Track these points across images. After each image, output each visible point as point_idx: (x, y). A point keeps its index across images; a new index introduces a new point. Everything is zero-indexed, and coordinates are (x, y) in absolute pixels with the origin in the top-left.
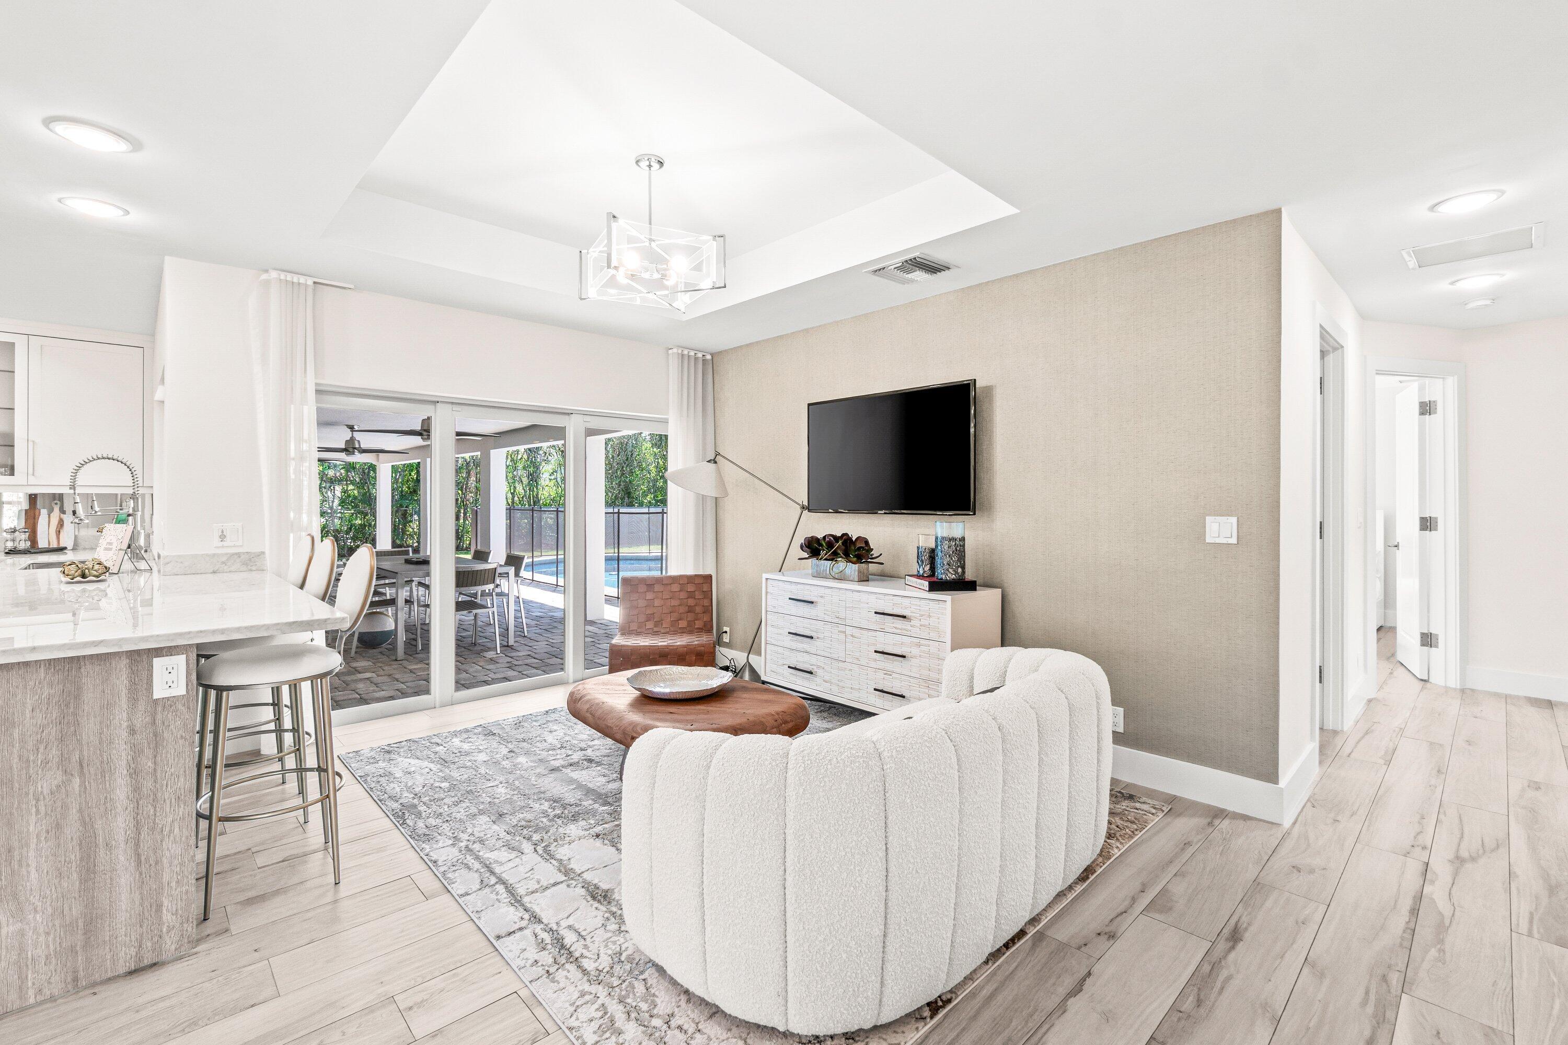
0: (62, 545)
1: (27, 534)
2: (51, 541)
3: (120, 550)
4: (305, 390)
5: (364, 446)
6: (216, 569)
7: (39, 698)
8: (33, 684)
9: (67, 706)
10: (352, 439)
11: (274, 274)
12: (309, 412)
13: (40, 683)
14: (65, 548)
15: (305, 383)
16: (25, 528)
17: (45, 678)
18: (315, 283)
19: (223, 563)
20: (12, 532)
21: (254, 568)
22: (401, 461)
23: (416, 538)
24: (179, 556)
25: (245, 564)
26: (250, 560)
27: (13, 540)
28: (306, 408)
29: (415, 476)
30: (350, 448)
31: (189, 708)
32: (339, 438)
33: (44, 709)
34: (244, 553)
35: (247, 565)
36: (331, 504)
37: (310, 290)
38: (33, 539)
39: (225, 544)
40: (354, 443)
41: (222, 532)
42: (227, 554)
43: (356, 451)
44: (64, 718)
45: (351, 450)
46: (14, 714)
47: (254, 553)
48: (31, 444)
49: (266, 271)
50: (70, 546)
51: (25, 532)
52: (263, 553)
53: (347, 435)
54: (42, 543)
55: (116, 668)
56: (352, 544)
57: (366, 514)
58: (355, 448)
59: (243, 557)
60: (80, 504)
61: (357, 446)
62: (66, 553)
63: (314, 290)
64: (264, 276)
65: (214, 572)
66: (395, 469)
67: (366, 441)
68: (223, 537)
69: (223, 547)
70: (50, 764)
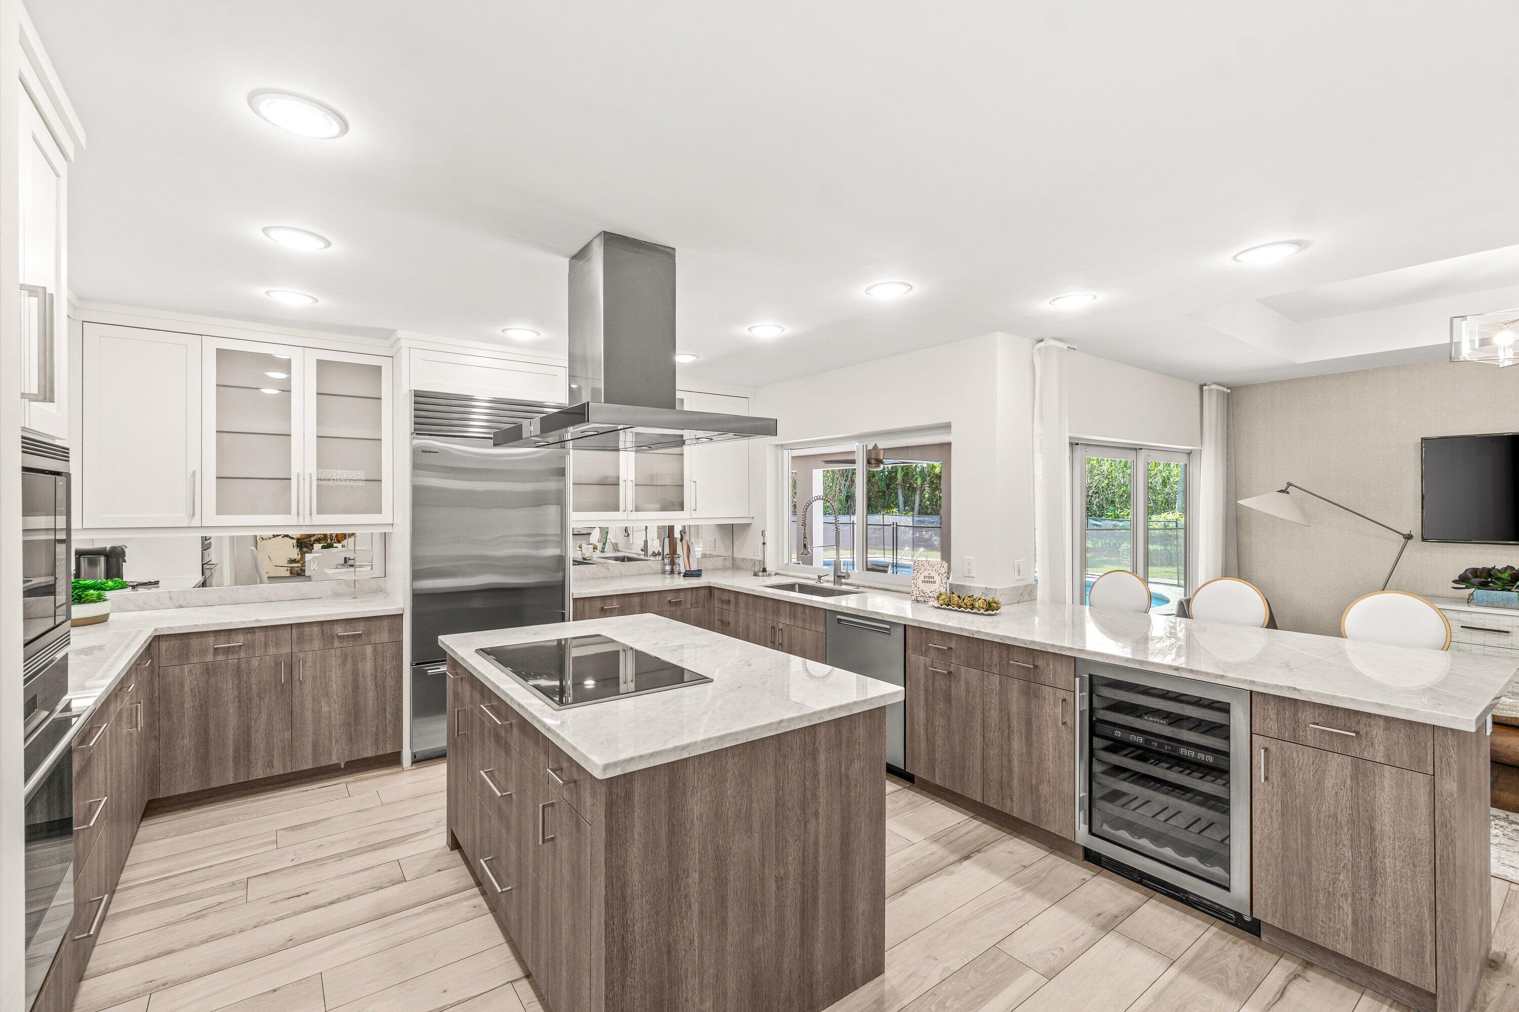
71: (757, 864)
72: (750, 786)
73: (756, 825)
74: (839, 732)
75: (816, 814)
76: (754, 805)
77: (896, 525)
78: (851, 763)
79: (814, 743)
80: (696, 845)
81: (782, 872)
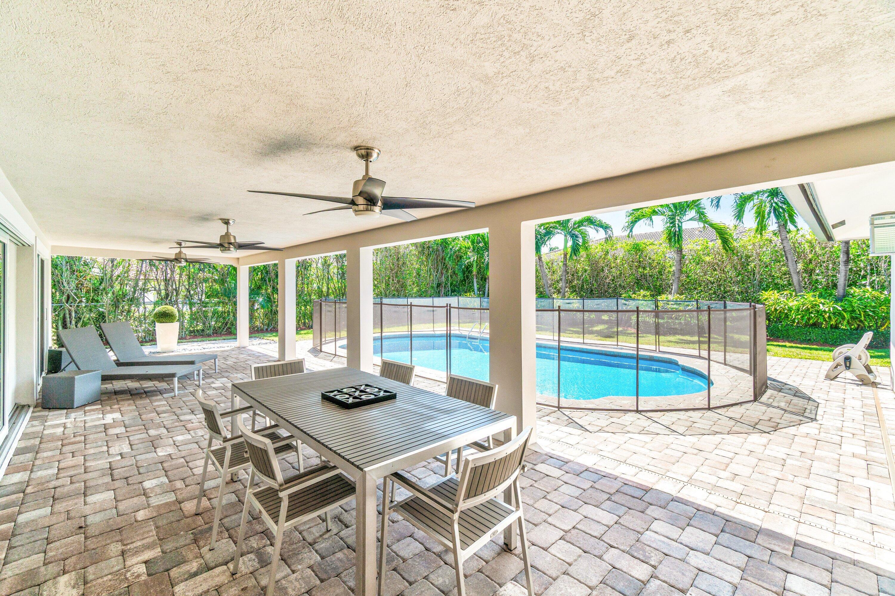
10: (229, 234)
30: (225, 243)
36: (200, 297)
40: (229, 238)
43: (231, 246)
45: (226, 245)
58: (230, 243)
77: (450, 306)
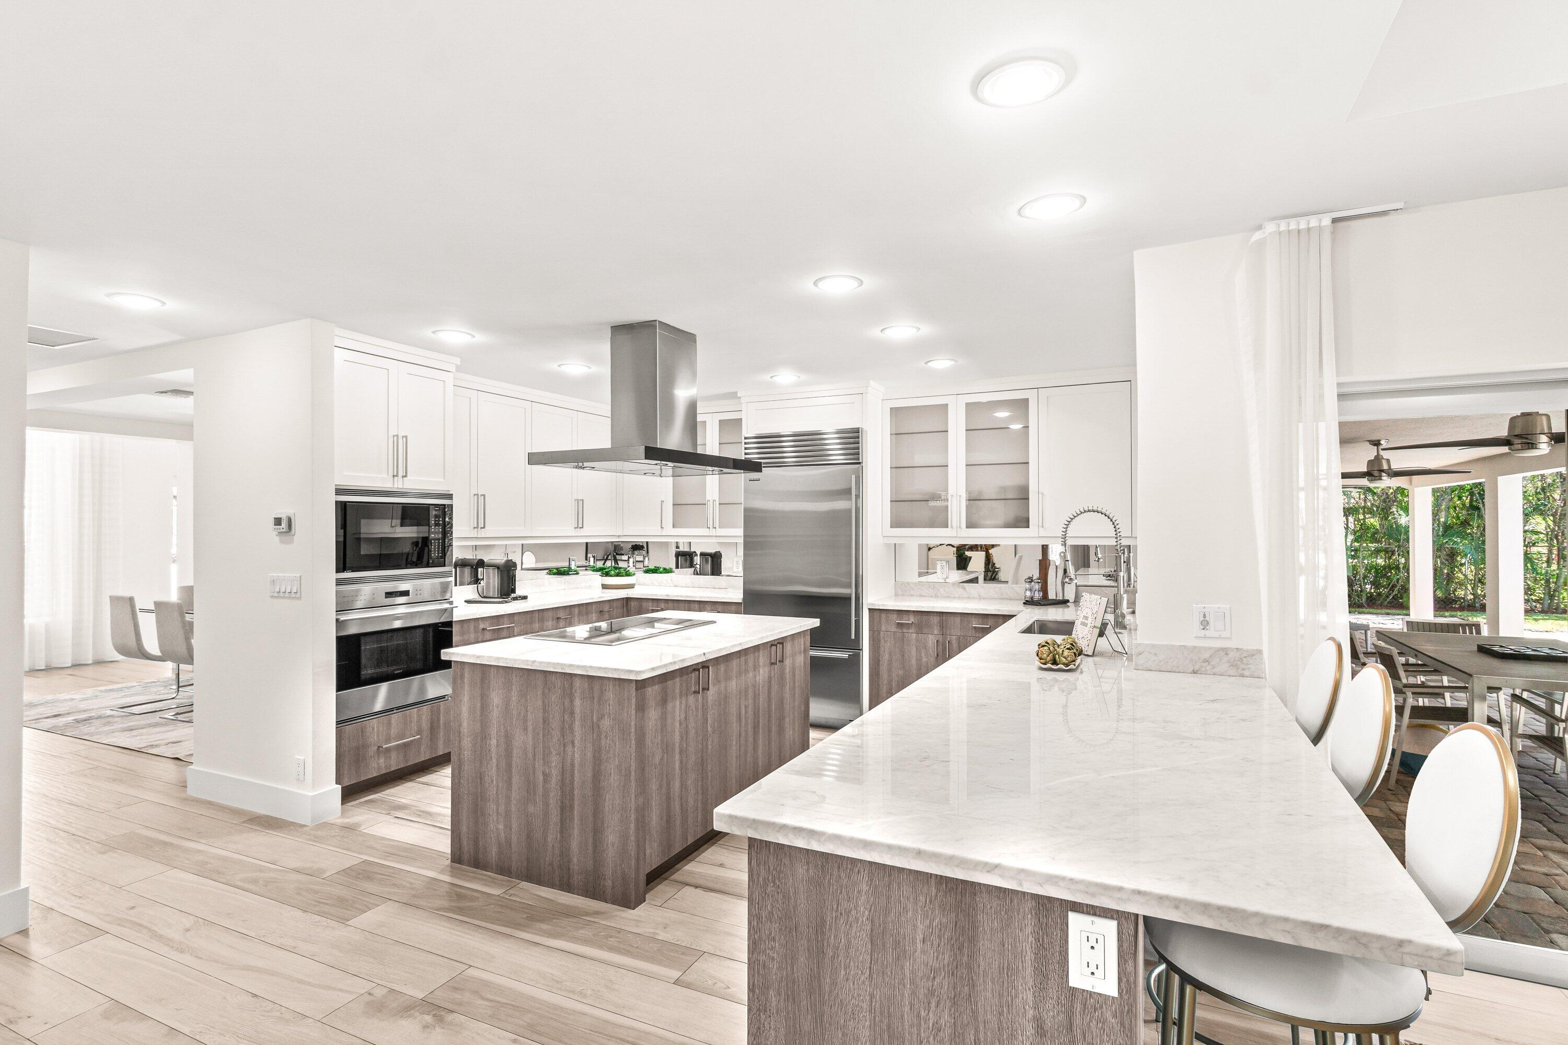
0: (1066, 598)
1: (1040, 584)
2: (1058, 592)
3: (1095, 627)
4: (1322, 396)
5: (1395, 466)
6: (1197, 668)
7: (930, 923)
8: (924, 900)
9: (960, 949)
10: (1378, 458)
11: (1270, 228)
12: (1329, 433)
13: (931, 901)
14: (1068, 601)
15: (1321, 386)
16: (1038, 579)
17: (936, 895)
18: (1335, 221)
19: (1206, 661)
20: (1030, 582)
21: (1246, 673)
22: (1446, 482)
23: (1469, 587)
24: (1153, 646)
25: (1233, 665)
26: (1241, 660)
27: (1031, 590)
28: (1322, 425)
29: (1468, 501)
30: (1374, 471)
31: (1122, 1024)
32: (1361, 459)
33: (936, 943)
34: (1232, 650)
35: (1236, 666)
37: (1327, 237)
38: (1044, 589)
39: (1208, 633)
40: (1380, 464)
41: (1205, 616)
42: (1210, 648)
43: (1384, 474)
44: (957, 967)
45: (1376, 473)
46: (905, 939)
47: (1247, 651)
48: (1040, 495)
49: (1260, 227)
50: (1072, 600)
51: (1038, 582)
52: (1260, 652)
53: (1371, 453)
54: (1051, 596)
55: (1019, 910)
56: (1372, 591)
57: (1393, 553)
58: (1383, 471)
59: (1231, 654)
60: (1070, 562)
61: (1385, 467)
62: (1069, 606)
63: (1333, 233)
64: (1258, 236)
65: (1194, 672)
66: (1439, 496)
67: (1399, 461)
68: (1205, 624)
69: (1205, 637)
70: (941, 1034)
71: (530, 756)
72: (526, 701)
73: (530, 728)
74: (591, 689)
75: (573, 743)
76: (529, 714)
78: (601, 717)
79: (571, 689)
80: (494, 721)
81: (547, 770)
